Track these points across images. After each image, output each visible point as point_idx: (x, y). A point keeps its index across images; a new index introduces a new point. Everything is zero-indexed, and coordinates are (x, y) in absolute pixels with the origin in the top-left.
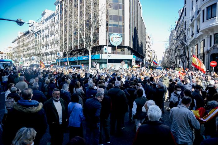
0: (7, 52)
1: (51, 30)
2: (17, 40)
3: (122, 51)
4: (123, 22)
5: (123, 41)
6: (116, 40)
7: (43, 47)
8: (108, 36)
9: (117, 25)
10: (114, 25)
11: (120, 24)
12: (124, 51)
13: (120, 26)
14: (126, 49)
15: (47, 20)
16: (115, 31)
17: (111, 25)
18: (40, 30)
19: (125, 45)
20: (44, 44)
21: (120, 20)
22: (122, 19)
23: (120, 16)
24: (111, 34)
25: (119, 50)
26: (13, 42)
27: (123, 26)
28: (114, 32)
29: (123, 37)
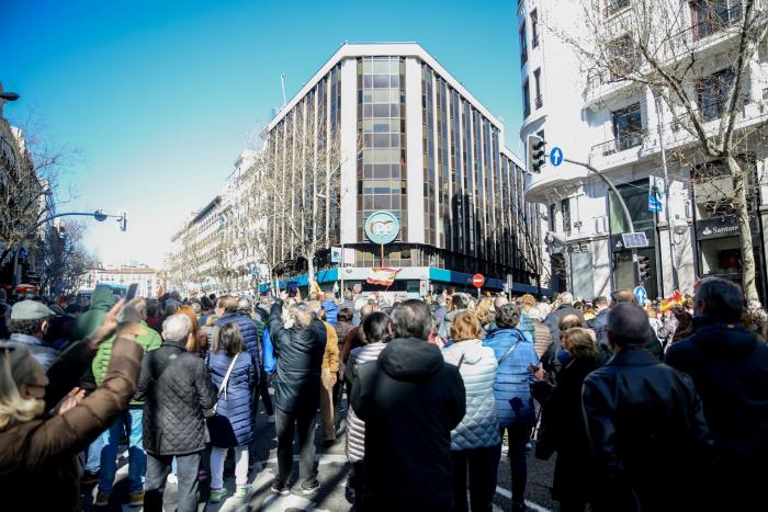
0: (165, 269)
1: (252, 206)
2: (184, 232)
3: (403, 257)
4: (404, 180)
5: (404, 231)
6: (383, 229)
7: (235, 253)
8: (361, 220)
9: (386, 190)
10: (377, 190)
11: (395, 184)
12: (409, 257)
13: (394, 191)
14: (414, 253)
15: (244, 177)
16: (381, 205)
17: (369, 190)
18: (231, 206)
19: (411, 240)
20: (237, 243)
21: (395, 175)
22: (402, 173)
23: (393, 166)
24: (369, 214)
25: (396, 256)
26: (173, 240)
27: (404, 191)
28: (378, 207)
29: (403, 219)
